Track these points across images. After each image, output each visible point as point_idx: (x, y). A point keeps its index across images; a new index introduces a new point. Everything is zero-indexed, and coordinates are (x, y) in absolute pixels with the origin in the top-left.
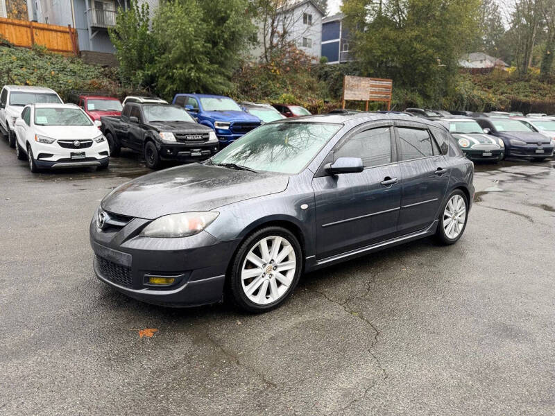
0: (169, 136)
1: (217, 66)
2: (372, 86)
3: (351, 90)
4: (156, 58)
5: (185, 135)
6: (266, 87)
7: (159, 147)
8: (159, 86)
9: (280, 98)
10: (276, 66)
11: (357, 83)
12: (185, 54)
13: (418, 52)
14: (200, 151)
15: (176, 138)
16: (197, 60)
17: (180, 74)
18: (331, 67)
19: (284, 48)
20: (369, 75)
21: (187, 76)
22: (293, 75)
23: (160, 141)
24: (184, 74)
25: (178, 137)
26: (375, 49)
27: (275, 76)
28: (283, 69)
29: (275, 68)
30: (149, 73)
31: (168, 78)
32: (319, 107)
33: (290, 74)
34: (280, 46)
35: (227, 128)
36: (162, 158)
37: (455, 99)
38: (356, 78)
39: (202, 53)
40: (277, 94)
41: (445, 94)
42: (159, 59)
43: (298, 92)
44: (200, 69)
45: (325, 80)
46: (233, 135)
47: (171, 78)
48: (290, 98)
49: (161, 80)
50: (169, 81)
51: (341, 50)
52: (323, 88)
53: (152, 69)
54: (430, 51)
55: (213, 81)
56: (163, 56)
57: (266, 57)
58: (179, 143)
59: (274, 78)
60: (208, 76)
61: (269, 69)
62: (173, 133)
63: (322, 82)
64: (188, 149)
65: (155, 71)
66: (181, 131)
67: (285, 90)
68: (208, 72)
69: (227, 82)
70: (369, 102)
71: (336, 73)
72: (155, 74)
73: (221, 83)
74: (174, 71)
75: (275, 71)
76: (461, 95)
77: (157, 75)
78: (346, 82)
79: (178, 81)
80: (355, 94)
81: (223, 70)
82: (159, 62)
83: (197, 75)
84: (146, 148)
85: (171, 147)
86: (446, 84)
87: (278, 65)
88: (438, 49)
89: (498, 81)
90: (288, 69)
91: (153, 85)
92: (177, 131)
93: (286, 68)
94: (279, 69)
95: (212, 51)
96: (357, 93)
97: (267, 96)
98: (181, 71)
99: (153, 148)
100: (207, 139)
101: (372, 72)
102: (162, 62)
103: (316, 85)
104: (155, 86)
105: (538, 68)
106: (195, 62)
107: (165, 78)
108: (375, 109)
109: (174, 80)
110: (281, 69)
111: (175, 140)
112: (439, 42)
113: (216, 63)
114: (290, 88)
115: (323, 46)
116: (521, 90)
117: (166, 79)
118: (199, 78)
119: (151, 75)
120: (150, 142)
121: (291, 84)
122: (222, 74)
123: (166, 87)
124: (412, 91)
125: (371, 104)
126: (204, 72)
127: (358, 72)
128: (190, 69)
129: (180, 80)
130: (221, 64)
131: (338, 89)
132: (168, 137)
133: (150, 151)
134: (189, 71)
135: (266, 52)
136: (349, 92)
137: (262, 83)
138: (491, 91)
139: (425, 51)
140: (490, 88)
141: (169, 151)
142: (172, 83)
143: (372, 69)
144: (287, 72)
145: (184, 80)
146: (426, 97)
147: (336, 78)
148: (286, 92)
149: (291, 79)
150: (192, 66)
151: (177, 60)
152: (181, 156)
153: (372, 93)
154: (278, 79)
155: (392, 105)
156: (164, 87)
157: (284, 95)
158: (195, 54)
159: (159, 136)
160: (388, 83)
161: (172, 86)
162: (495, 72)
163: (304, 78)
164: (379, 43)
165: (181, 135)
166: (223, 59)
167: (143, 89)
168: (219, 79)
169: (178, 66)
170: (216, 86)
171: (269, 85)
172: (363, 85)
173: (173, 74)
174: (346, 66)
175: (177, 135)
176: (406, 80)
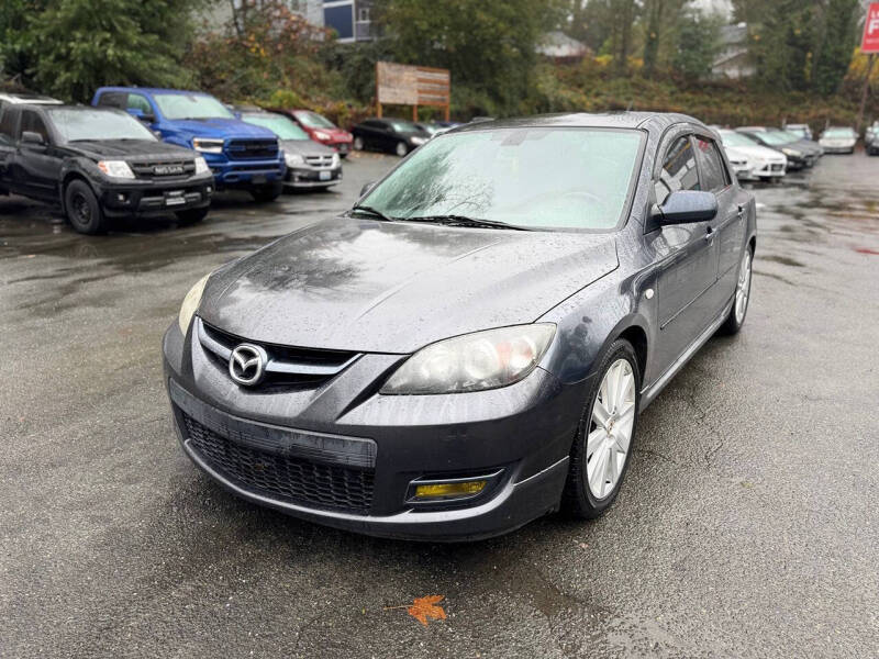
0: (118, 168)
1: (156, 37)
2: (420, 80)
3: (389, 86)
4: (29, 18)
5: (150, 165)
6: (244, 78)
7: (98, 190)
8: (41, 74)
9: (272, 97)
10: (259, 41)
11: (396, 74)
12: (89, 13)
13: (484, 26)
14: (182, 196)
15: (134, 172)
16: (116, 24)
17: (84, 52)
18: (346, 47)
19: (267, 11)
20: (411, 63)
21: (99, 56)
22: (290, 59)
23: (100, 179)
24: (92, 51)
25: (137, 169)
26: (419, 20)
27: (258, 59)
28: (272, 47)
29: (257, 45)
30: (18, 47)
31: (59, 58)
32: (341, 114)
33: (283, 56)
34: (259, 8)
35: (218, 150)
36: (109, 213)
37: (537, 103)
38: (395, 67)
39: (123, 12)
40: (265, 91)
41: (524, 96)
42: (35, 20)
43: (301, 87)
44: (122, 43)
45: (339, 69)
46: (230, 163)
47: (65, 60)
48: (290, 98)
49: (45, 63)
50: (62, 65)
51: (357, 19)
52: (337, 83)
53: (21, 40)
54: (502, 26)
55: (152, 67)
56: (43, 15)
57: (236, 24)
58: (141, 182)
59: (259, 63)
60: (140, 56)
61: (246, 47)
62: (127, 162)
63: (334, 72)
64: (158, 191)
65: (30, 44)
66: (142, 158)
67: (279, 84)
68: (140, 48)
69: (176, 67)
70: (419, 106)
71: (357, 58)
72: (30, 50)
73: (165, 71)
74: (72, 44)
75: (258, 50)
76: (545, 96)
77: (35, 52)
78: (380, 72)
79: (81, 66)
80: (395, 94)
81: (167, 46)
82: (36, 27)
83: (119, 53)
84: (69, 192)
85: (126, 189)
86: (525, 80)
87: (260, 39)
88: (513, 22)
89: (590, 77)
90: (280, 47)
91: (28, 71)
92: (132, 158)
93: (276, 45)
94: (264, 46)
95: (141, 10)
96: (398, 91)
97: (249, 94)
98: (85, 45)
99: (86, 193)
100: (192, 172)
101: (415, 56)
102: (42, 27)
103: (324, 77)
104: (32, 75)
105: (638, 58)
106: (112, 29)
107: (52, 57)
108: (427, 118)
109: (72, 62)
110: (268, 48)
111: (133, 177)
112: (513, 13)
113: (153, 32)
114: (287, 80)
115: (327, 11)
116: (621, 91)
117: (55, 61)
118: (122, 60)
119: (21, 53)
120: (76, 183)
121: (287, 74)
122: (164, 52)
123: (56, 75)
124: (478, 90)
125: (420, 110)
126: (131, 49)
127: (392, 57)
128: (105, 42)
129: (85, 63)
130: (163, 34)
131: (362, 85)
132: (118, 170)
133: (78, 200)
134: (101, 45)
135: (235, 17)
136: (386, 89)
137: (238, 71)
138: (581, 91)
139: (494, 25)
140: (580, 86)
141: (121, 197)
142: (68, 69)
143: (416, 53)
144: (278, 52)
145: (93, 64)
146: (499, 100)
147: (357, 65)
148: (280, 88)
149: (286, 65)
150: (108, 35)
151: (74, 24)
152: (145, 207)
153: (420, 92)
154: (264, 65)
155: (452, 114)
156: (51, 77)
157: (280, 93)
158: (109, 14)
159: (97, 170)
160: (444, 76)
161: (68, 74)
162: (585, 63)
163: (306, 65)
164: (423, 9)
165: (143, 165)
166: (165, 24)
167: (9, 80)
168: (163, 62)
169: (78, 35)
170: (157, 75)
171: (251, 74)
172: (406, 78)
173: (69, 50)
174: (371, 46)
175: (134, 166)
176: (467, 73)
